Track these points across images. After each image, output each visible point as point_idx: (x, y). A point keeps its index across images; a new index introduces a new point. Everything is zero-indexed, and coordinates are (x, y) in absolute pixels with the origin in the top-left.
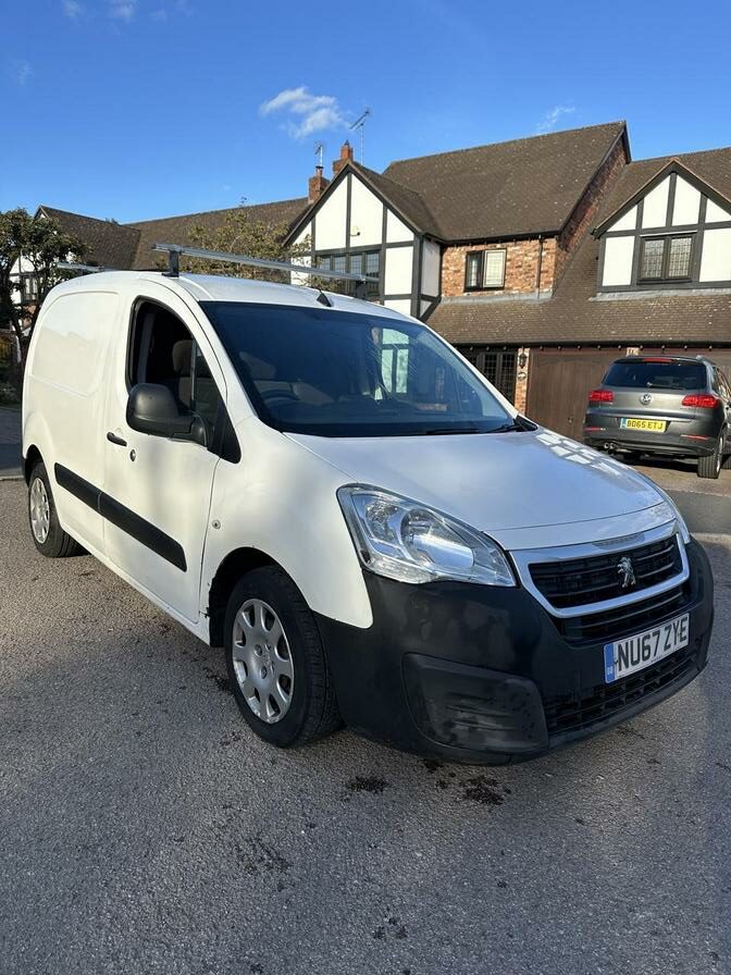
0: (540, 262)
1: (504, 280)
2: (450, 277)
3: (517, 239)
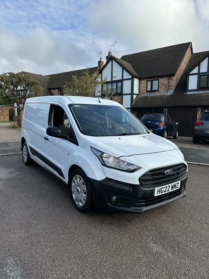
1: (158, 89)
2: (142, 88)
3: (162, 77)
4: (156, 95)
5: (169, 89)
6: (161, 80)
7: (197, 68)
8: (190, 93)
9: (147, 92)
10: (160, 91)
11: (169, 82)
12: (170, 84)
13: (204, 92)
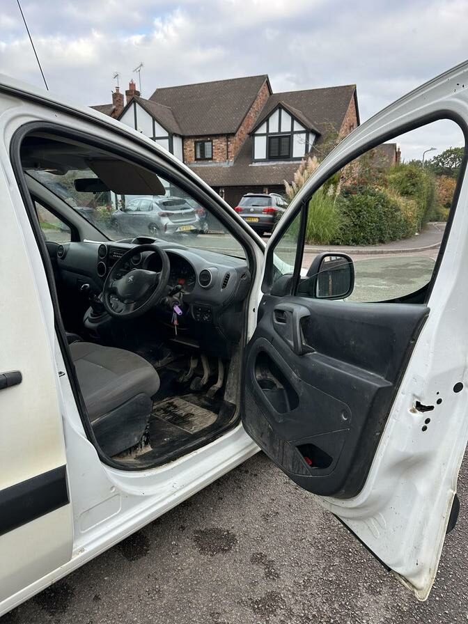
0: (228, 147)
1: (212, 156)
2: (187, 154)
3: (217, 136)
4: (210, 165)
5: (228, 156)
6: (216, 141)
7: (265, 125)
8: (257, 164)
9: (196, 159)
10: (215, 160)
11: (227, 146)
12: (230, 149)
13: (275, 163)
